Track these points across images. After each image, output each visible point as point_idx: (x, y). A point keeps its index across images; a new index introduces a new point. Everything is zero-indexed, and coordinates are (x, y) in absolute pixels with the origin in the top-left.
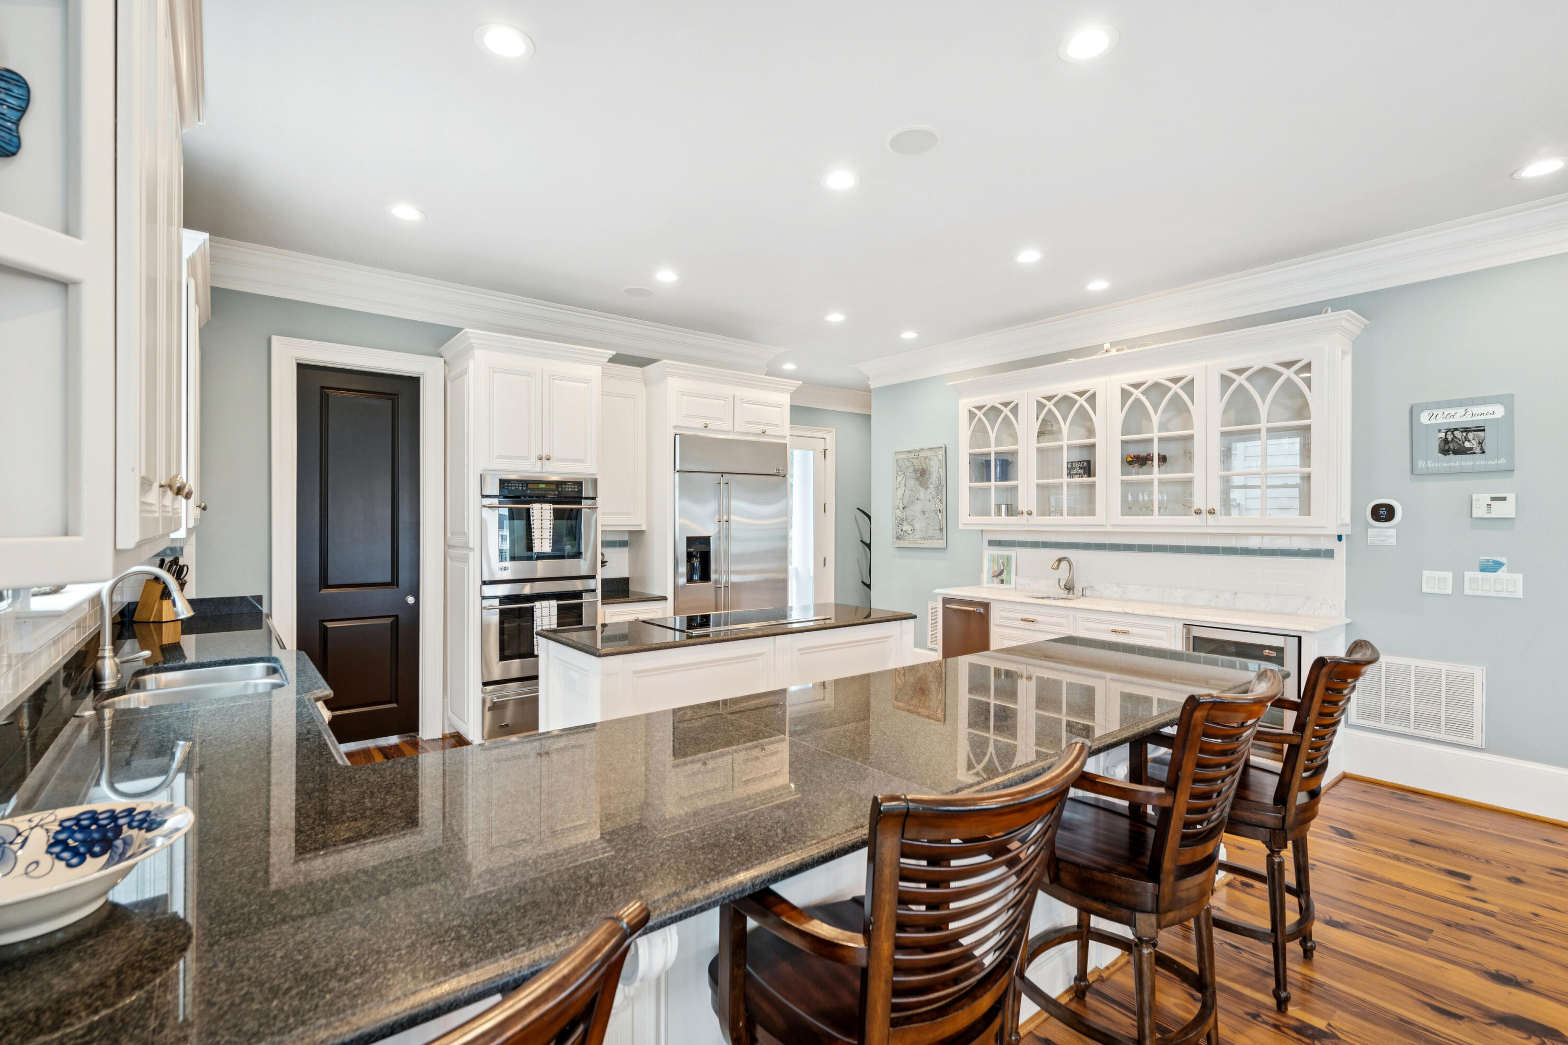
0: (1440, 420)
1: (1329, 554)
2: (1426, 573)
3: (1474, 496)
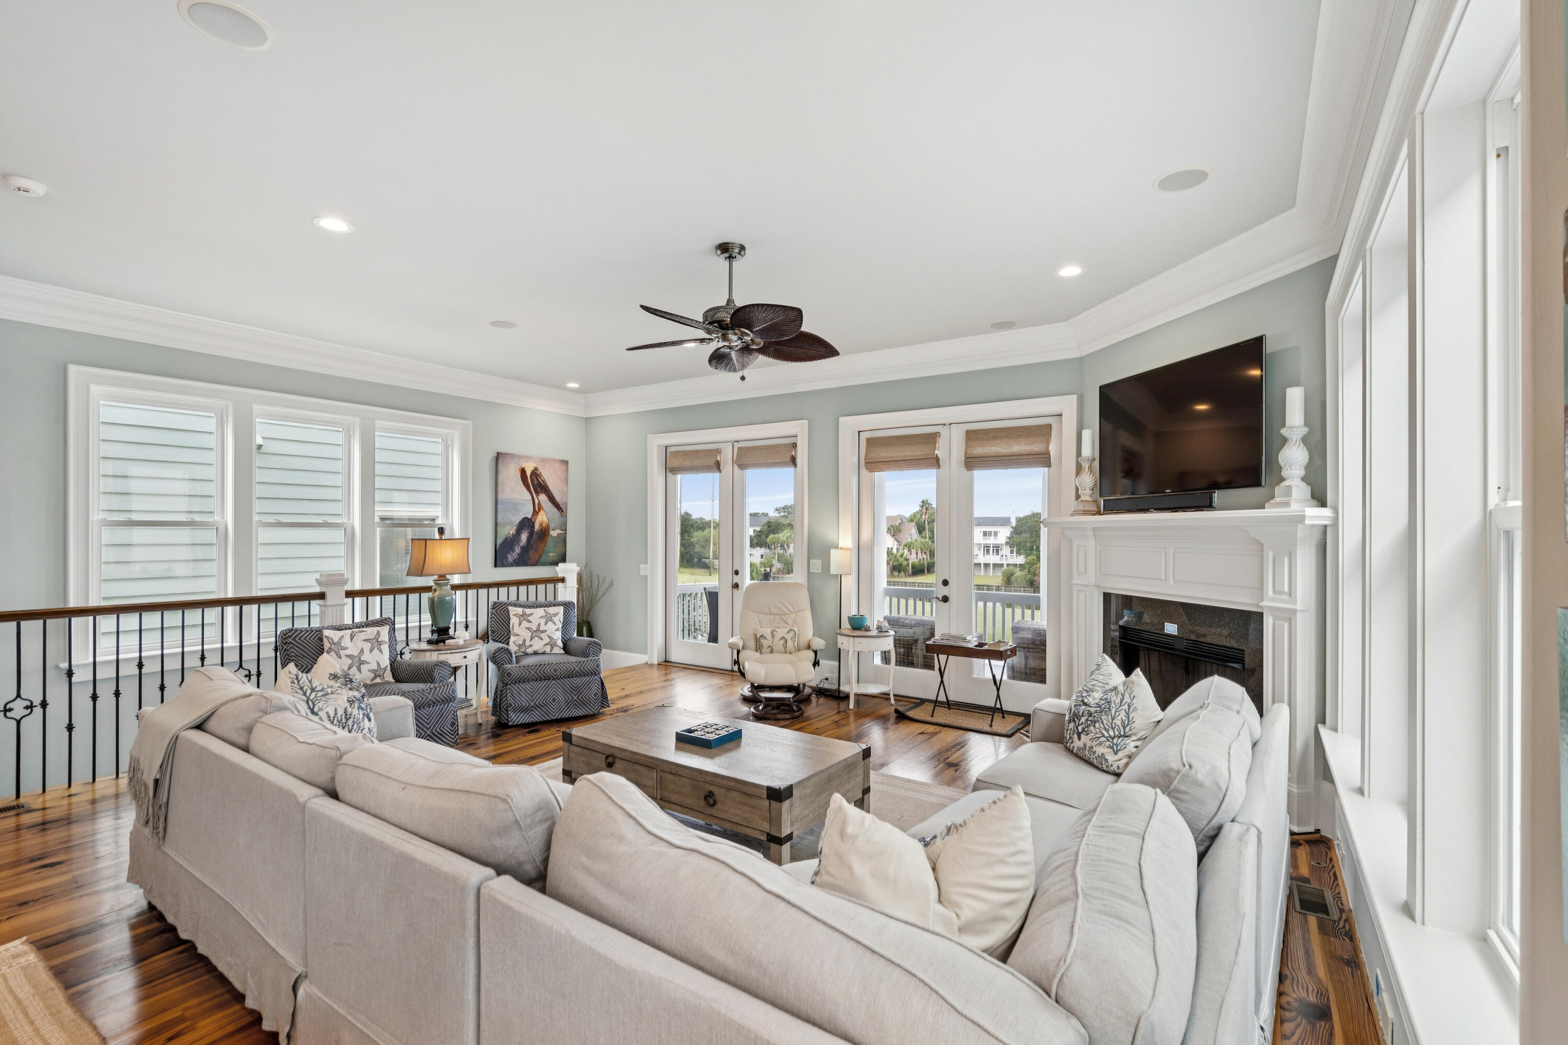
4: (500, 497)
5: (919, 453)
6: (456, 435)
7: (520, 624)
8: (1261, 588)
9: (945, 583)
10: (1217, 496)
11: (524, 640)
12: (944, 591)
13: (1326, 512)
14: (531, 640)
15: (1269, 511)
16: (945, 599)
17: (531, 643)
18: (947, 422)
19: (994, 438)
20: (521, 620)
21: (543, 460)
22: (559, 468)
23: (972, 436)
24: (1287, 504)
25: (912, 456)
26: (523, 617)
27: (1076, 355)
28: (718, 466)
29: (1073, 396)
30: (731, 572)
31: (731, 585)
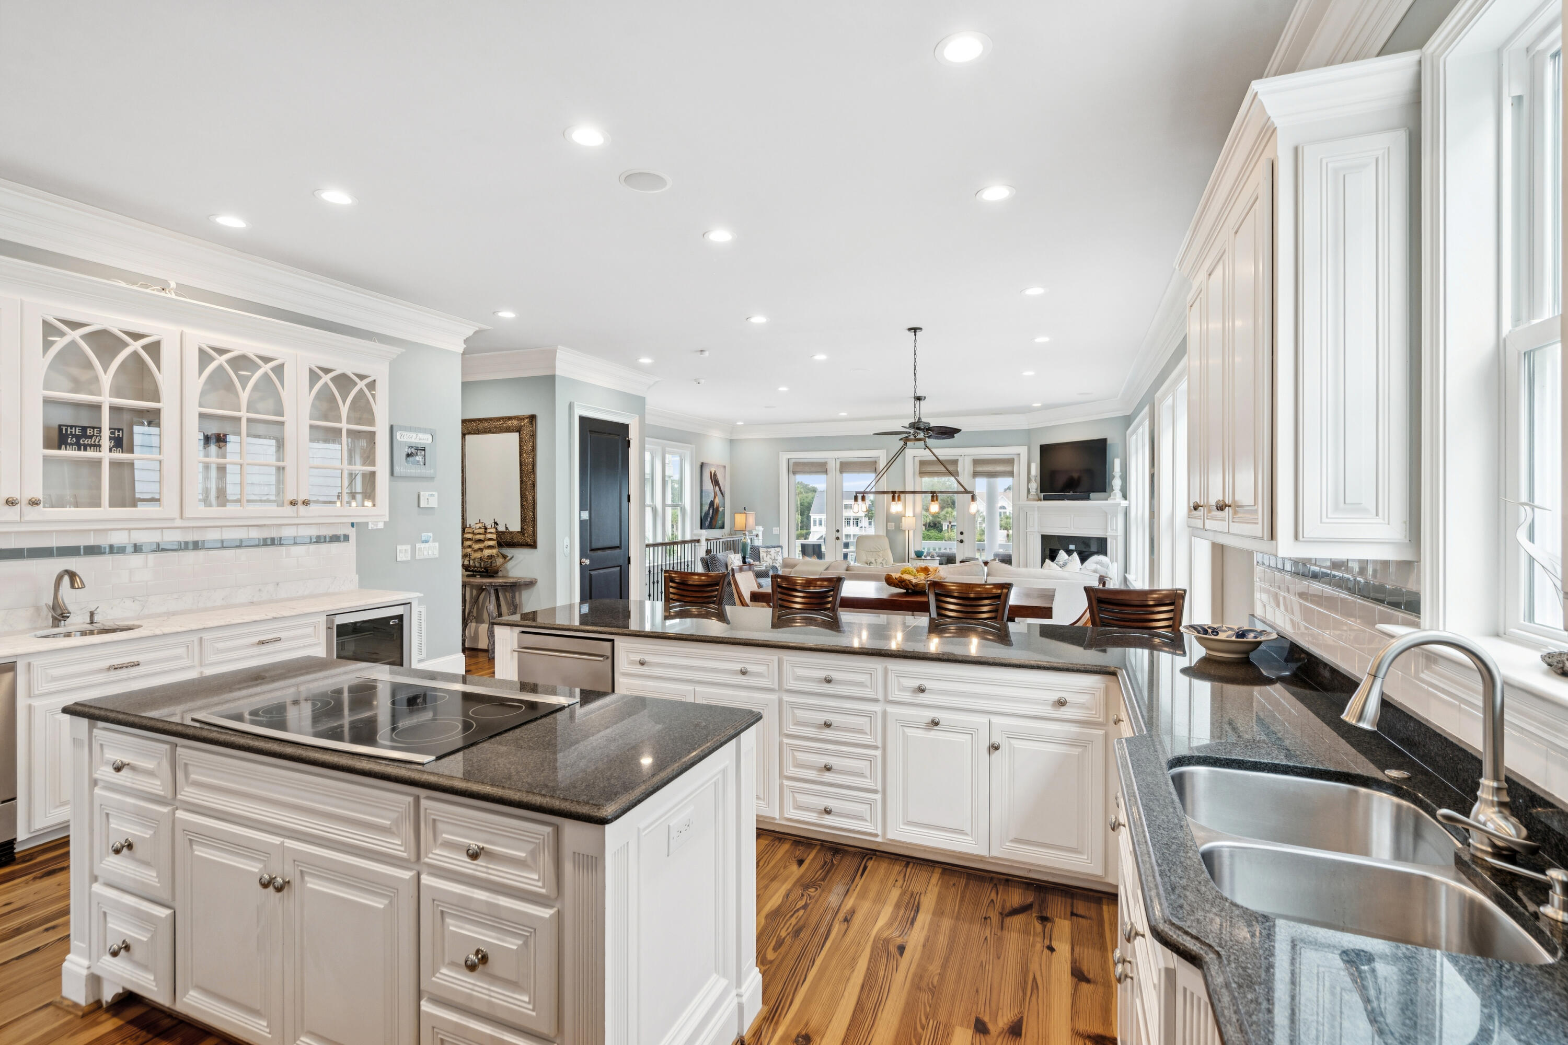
0: (405, 440)
1: (346, 538)
2: (399, 547)
3: (422, 493)
4: (704, 488)
6: (688, 454)
8: (1106, 529)
9: (962, 533)
10: (1092, 495)
12: (961, 537)
13: (1127, 502)
15: (1110, 501)
16: (962, 541)
18: (965, 455)
19: (987, 464)
21: (718, 466)
22: (722, 469)
23: (976, 462)
24: (1115, 499)
26: (768, 553)
27: (1027, 428)
28: (826, 472)
29: (1026, 447)
30: (834, 531)
31: (834, 538)
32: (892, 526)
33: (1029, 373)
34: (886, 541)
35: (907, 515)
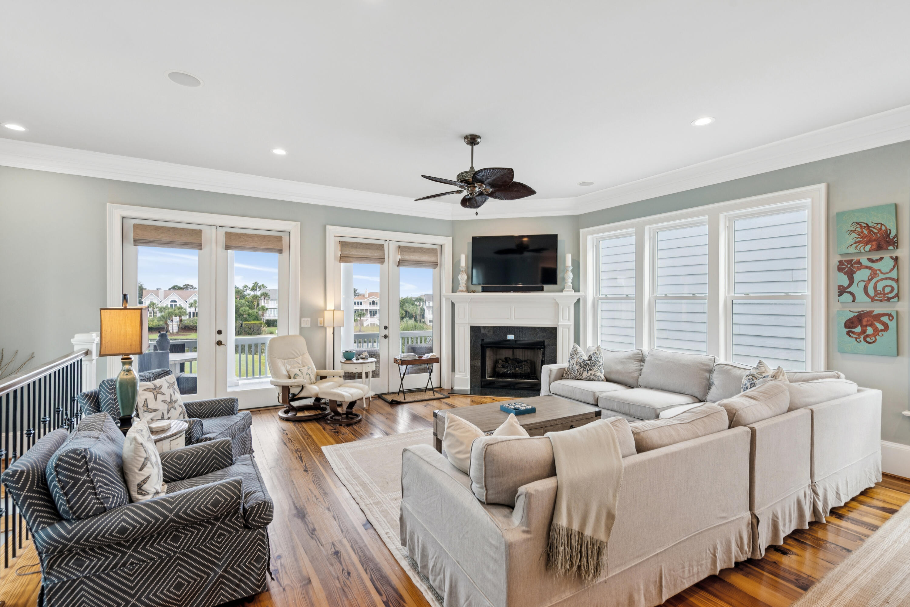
5: (376, 255)
7: (156, 399)
8: (556, 319)
9: (386, 328)
11: (163, 414)
12: (386, 332)
14: (168, 412)
16: (386, 337)
17: (169, 416)
18: (388, 239)
19: (414, 252)
20: (156, 393)
23: (401, 249)
24: (570, 291)
25: (372, 256)
27: (450, 219)
28: (199, 246)
29: (451, 238)
30: (214, 332)
31: (214, 342)
32: (307, 323)
33: (703, 121)
34: (302, 341)
35: (328, 309)
